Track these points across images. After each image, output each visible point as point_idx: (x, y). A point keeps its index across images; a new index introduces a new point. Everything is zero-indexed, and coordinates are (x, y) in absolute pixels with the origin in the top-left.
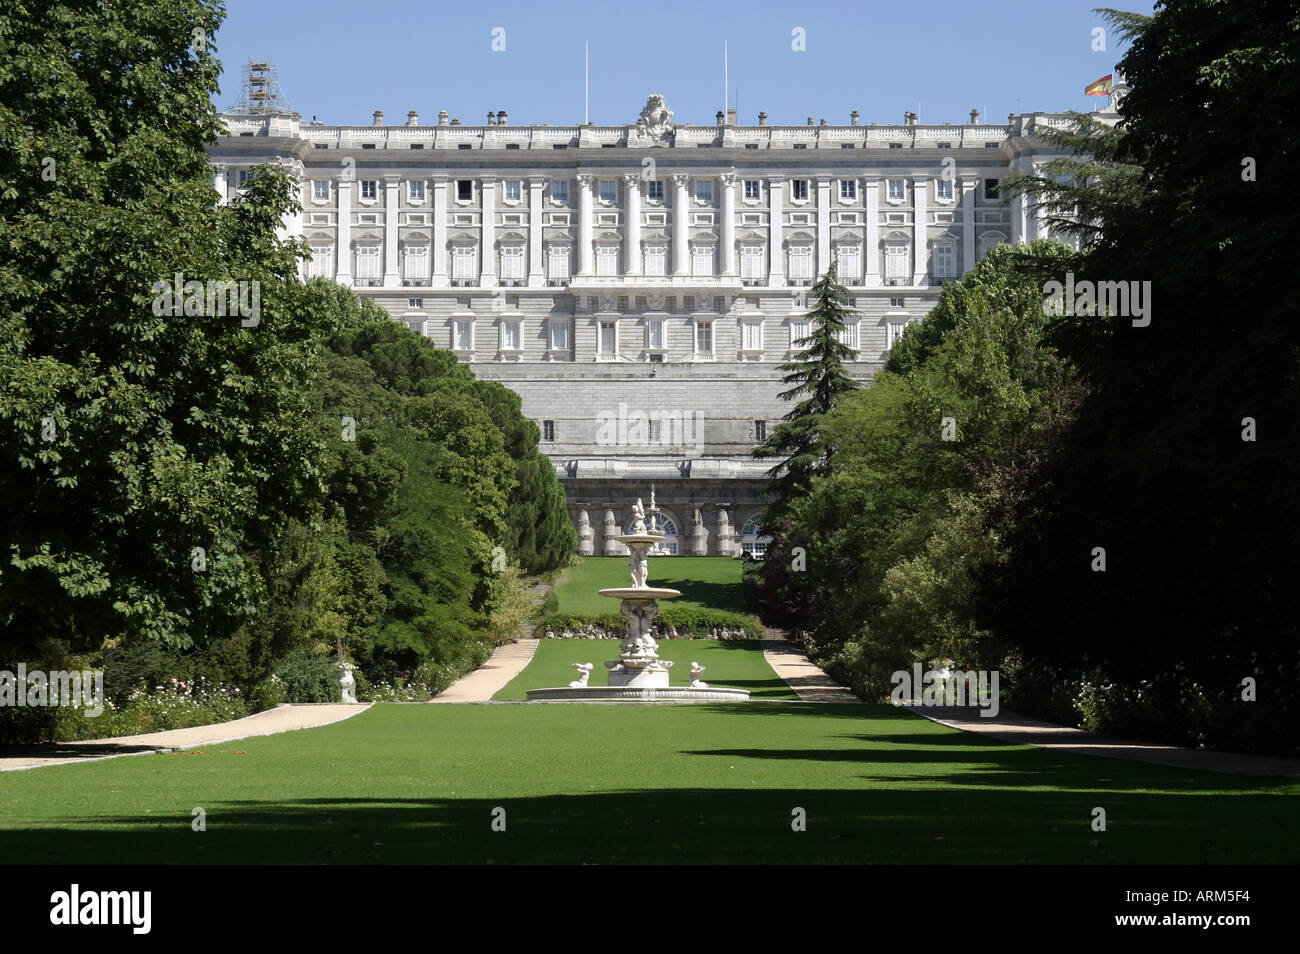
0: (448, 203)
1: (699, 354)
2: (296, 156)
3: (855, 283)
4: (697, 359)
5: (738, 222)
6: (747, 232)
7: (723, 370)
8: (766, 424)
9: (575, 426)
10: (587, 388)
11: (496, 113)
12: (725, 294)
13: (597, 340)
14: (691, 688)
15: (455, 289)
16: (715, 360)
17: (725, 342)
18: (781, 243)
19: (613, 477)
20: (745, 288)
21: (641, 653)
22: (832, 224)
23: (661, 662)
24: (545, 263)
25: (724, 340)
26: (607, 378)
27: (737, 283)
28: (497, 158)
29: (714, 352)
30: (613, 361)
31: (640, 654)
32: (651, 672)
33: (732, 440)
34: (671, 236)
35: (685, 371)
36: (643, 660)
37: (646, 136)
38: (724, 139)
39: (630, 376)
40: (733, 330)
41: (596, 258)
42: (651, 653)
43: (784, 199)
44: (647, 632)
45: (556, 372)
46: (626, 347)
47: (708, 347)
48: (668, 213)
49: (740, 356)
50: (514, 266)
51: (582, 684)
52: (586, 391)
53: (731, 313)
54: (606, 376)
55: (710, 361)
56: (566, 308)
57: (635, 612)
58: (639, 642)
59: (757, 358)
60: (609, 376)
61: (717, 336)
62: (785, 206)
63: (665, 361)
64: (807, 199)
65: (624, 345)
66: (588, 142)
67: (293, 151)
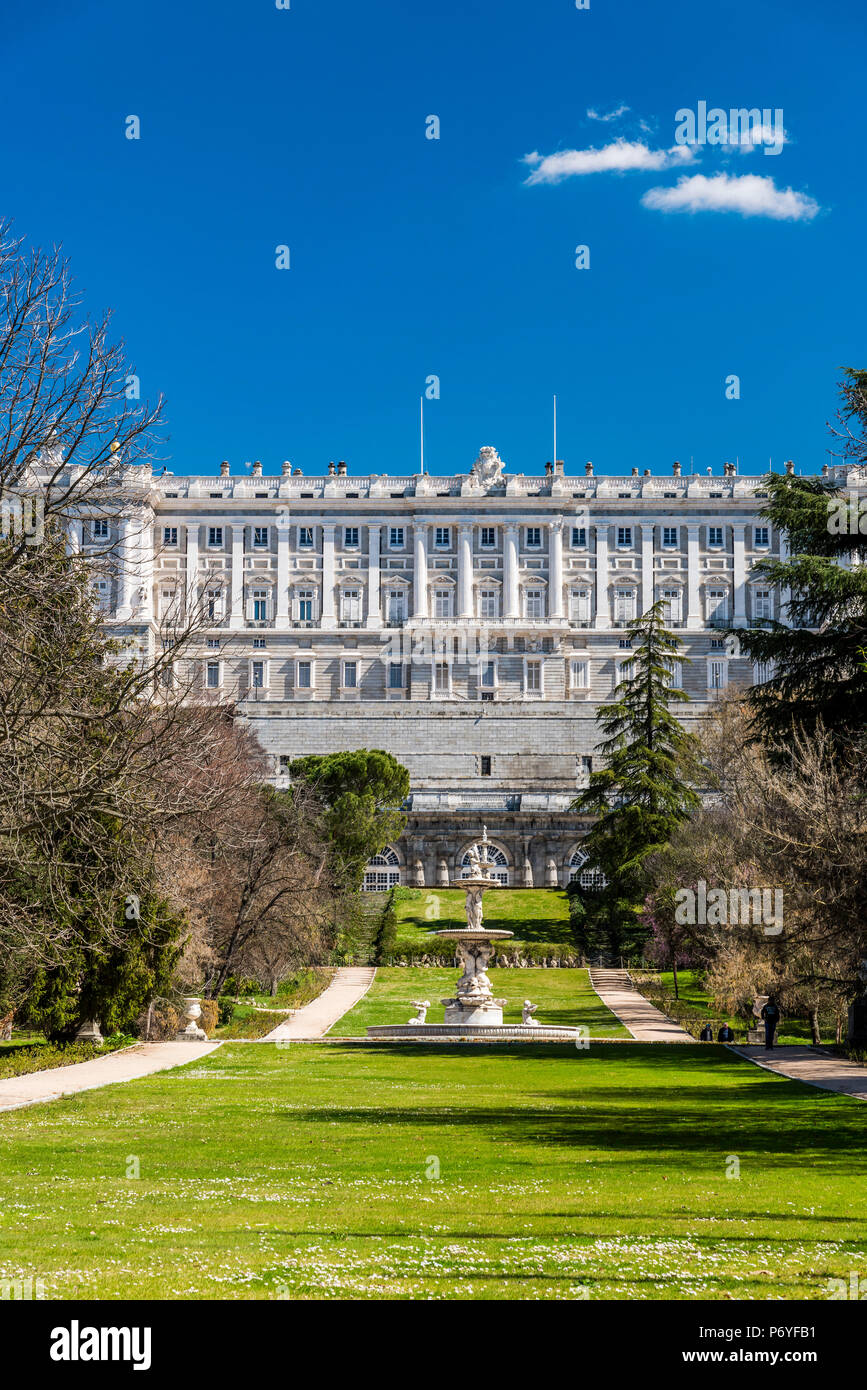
0: (290, 549)
1: (529, 693)
2: (147, 504)
3: (676, 626)
4: (526, 698)
5: (566, 568)
6: (574, 577)
7: (551, 708)
8: (593, 760)
9: (411, 761)
10: (422, 725)
12: (554, 635)
13: (432, 679)
14: (524, 1025)
15: (298, 630)
16: (544, 698)
17: (553, 681)
18: (607, 585)
19: (446, 810)
20: (573, 630)
21: (476, 992)
22: (655, 570)
23: (496, 1000)
24: (382, 605)
25: (552, 679)
26: (441, 716)
27: (565, 625)
28: (337, 507)
29: (543, 690)
30: (447, 699)
31: (473, 993)
32: (485, 1009)
33: (560, 775)
34: (502, 580)
35: (516, 709)
36: (478, 998)
37: (478, 486)
38: (553, 489)
39: (463, 713)
40: (561, 669)
41: (430, 601)
42: (486, 991)
43: (609, 547)
44: (482, 971)
45: (392, 710)
46: (459, 685)
47: (538, 686)
48: (498, 559)
49: (567, 696)
51: (421, 1021)
52: (421, 728)
53: (559, 654)
54: (440, 713)
55: (539, 699)
57: (470, 953)
58: (475, 981)
59: (583, 697)
60: (443, 713)
61: (546, 676)
62: (610, 552)
63: (496, 699)
64: (631, 546)
65: (457, 684)
66: (424, 492)
67: (144, 500)
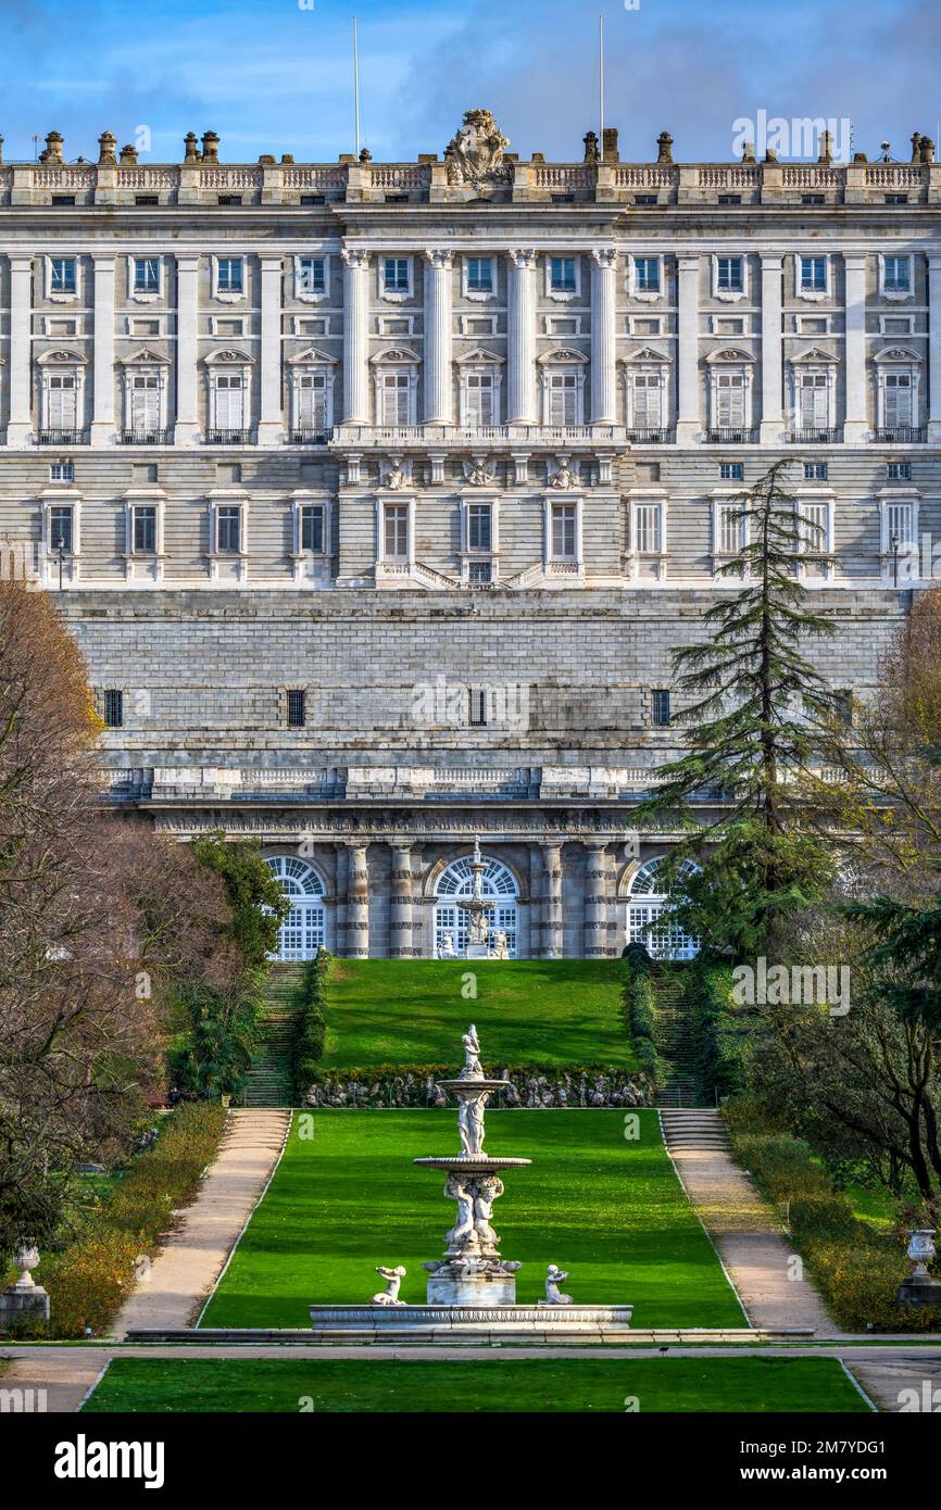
0: (117, 297)
1: (555, 574)
3: (823, 439)
4: (550, 577)
5: (622, 332)
6: (637, 348)
7: (596, 603)
8: (672, 695)
9: (341, 700)
10: (362, 634)
11: (199, 136)
12: (599, 456)
13: (376, 537)
15: (130, 448)
16: (582, 574)
17: (600, 540)
18: (697, 366)
19: (408, 797)
20: (634, 446)
22: (786, 335)
24: (286, 403)
25: (598, 537)
26: (396, 617)
27: (619, 438)
30: (406, 580)
33: (612, 723)
34: (505, 356)
35: (531, 604)
37: (462, 181)
38: (598, 187)
39: (436, 612)
40: (614, 521)
41: (374, 394)
43: (702, 292)
46: (428, 549)
47: (570, 549)
48: (499, 315)
50: (231, 410)
52: (360, 640)
53: (610, 491)
54: (393, 612)
55: (573, 578)
56: (322, 480)
59: (655, 568)
60: (400, 613)
61: (585, 530)
62: (703, 303)
63: (495, 577)
64: (741, 291)
65: (425, 546)
66: (360, 191)
